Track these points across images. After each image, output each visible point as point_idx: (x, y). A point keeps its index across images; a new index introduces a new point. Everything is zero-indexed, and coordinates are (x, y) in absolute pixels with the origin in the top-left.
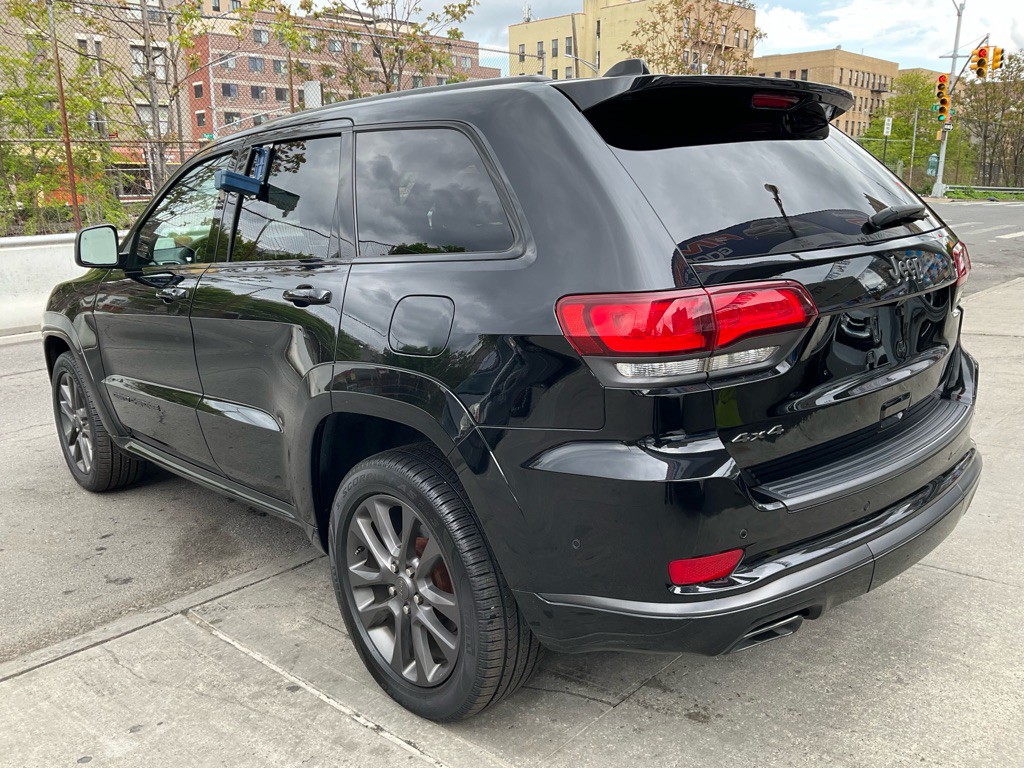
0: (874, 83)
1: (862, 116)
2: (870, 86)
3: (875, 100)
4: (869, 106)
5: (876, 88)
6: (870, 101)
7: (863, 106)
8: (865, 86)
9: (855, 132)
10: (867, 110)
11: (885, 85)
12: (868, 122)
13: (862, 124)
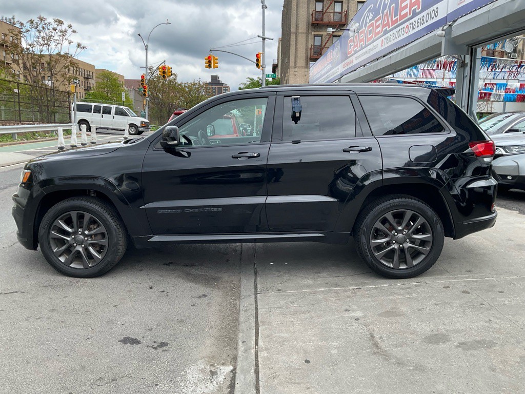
0: (84, 74)
1: (81, 89)
2: (83, 75)
3: (86, 82)
4: (84, 85)
5: (86, 76)
6: (83, 82)
7: (81, 84)
8: (81, 75)
9: (79, 97)
10: (83, 87)
11: (90, 75)
12: (84, 93)
13: (82, 94)
